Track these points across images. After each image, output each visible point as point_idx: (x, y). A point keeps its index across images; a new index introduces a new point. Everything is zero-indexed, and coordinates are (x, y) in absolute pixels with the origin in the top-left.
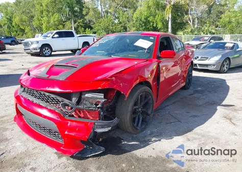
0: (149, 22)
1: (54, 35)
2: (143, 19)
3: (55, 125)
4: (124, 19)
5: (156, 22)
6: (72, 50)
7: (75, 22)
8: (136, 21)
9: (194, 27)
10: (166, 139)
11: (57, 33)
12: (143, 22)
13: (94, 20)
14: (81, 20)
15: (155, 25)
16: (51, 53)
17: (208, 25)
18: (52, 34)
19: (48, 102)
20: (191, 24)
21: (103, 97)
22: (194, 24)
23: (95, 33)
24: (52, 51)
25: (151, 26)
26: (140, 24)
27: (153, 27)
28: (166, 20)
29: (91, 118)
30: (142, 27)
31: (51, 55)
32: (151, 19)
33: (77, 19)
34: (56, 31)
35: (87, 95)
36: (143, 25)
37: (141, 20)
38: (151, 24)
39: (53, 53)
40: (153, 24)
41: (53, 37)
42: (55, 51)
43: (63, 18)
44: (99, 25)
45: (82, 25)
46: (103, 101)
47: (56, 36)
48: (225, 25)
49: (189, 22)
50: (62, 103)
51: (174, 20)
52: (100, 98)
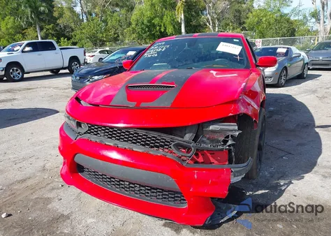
0: (154, 26)
1: (24, 48)
2: (145, 22)
3: (171, 179)
4: (114, 22)
5: (164, 25)
6: (52, 71)
7: (41, 29)
8: (137, 25)
9: (214, 30)
10: (298, 180)
11: (28, 45)
12: (147, 27)
13: (72, 25)
14: (51, 26)
15: (162, 30)
16: (23, 76)
17: (231, 28)
18: (21, 46)
19: (148, 145)
20: (211, 27)
21: (236, 128)
22: (214, 27)
23: (74, 44)
24: (23, 72)
25: (156, 31)
26: (142, 29)
27: (161, 32)
28: (178, 21)
29: (216, 162)
30: (145, 32)
31: (23, 79)
32: (156, 21)
33: (43, 24)
34: (26, 42)
35: (211, 128)
36: (147, 29)
37: (143, 23)
38: (158, 28)
39: (26, 76)
40: (160, 29)
41: (23, 52)
42: (29, 73)
43: (22, 23)
44: (81, 33)
45: (53, 32)
46: (237, 134)
47: (28, 49)
48: (253, 27)
49: (208, 24)
50: (173, 143)
51: (188, 21)
52: (232, 130)
